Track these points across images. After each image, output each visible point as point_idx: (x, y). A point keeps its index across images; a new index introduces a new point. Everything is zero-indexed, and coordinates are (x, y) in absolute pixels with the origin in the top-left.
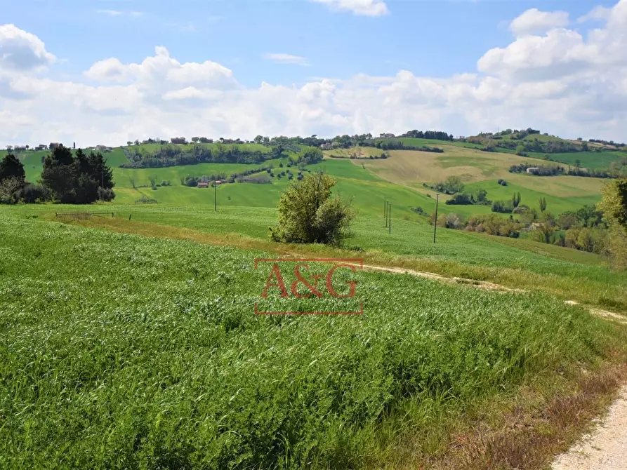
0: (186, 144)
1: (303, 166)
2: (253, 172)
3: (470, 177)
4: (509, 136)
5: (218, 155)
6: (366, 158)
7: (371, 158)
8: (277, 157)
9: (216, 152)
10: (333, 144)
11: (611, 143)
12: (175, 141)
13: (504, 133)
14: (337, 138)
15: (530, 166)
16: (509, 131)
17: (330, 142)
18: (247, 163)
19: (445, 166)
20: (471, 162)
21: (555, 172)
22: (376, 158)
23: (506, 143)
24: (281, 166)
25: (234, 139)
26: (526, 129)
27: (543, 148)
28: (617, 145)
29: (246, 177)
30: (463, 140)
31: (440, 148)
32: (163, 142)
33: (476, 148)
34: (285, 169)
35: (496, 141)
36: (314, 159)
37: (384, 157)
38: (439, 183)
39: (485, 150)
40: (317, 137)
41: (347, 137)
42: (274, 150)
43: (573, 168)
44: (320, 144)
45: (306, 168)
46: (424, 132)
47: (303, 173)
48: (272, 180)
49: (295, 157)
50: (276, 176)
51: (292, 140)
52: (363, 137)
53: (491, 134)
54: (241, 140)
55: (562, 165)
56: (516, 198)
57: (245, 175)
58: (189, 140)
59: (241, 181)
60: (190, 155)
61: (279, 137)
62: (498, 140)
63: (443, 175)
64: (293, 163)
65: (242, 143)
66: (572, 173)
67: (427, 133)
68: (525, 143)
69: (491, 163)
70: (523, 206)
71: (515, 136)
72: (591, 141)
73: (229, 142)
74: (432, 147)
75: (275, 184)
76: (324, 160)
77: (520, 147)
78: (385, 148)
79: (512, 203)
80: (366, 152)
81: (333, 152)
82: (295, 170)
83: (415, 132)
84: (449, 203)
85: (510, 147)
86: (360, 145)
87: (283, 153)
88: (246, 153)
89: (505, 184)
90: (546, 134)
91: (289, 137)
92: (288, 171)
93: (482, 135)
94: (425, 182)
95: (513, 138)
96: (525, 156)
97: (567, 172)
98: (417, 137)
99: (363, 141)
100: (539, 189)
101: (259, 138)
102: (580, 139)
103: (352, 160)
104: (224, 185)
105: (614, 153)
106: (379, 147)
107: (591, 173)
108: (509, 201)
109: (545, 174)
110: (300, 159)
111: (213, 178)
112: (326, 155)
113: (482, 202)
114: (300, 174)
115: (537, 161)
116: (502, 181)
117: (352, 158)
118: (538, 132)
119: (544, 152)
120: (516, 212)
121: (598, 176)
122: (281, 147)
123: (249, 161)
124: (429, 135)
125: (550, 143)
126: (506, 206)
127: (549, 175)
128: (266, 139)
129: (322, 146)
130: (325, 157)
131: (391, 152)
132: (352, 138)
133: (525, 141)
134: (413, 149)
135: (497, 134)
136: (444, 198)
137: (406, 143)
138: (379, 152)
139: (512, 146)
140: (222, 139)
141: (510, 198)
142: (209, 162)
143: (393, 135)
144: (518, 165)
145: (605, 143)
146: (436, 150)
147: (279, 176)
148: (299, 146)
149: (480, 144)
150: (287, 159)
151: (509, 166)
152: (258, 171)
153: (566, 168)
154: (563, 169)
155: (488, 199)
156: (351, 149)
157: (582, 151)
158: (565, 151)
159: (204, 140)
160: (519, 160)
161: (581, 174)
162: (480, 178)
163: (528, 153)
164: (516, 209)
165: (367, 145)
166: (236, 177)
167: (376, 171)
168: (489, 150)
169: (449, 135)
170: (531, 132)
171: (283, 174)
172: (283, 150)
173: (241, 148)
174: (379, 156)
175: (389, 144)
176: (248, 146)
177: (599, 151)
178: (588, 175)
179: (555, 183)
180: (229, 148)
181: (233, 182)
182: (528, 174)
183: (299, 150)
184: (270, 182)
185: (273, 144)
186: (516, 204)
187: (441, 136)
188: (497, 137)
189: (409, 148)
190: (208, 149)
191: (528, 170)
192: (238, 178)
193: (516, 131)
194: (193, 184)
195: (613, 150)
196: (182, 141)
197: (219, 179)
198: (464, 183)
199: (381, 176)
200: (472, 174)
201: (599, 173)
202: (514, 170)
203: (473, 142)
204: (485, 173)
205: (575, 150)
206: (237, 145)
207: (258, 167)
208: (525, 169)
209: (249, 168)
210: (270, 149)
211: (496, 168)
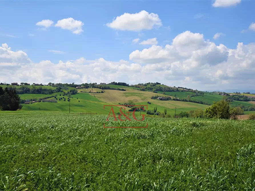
0: (18, 85)
1: (70, 95)
2: (48, 98)
3: (136, 100)
4: (150, 85)
5: (33, 91)
6: (95, 93)
7: (97, 92)
8: (58, 92)
9: (32, 89)
10: (81, 86)
11: (186, 89)
12: (13, 84)
13: (148, 84)
14: (83, 84)
15: (159, 97)
16: (149, 83)
17: (80, 86)
18: (46, 94)
19: (127, 96)
20: (137, 94)
21: (168, 99)
22: (99, 92)
24: (60, 95)
25: (39, 84)
26: (156, 83)
27: (162, 90)
28: (188, 89)
29: (46, 100)
30: (133, 86)
31: (124, 89)
32: (8, 85)
33: (138, 89)
34: (62, 97)
35: (145, 87)
36: (74, 93)
37: (102, 92)
38: (125, 103)
39: (141, 90)
40: (75, 84)
41: (87, 84)
42: (57, 89)
43: (174, 98)
44: (76, 87)
45: (71, 96)
46: (117, 83)
47: (70, 98)
49: (66, 92)
50: (58, 99)
51: (64, 85)
52: (93, 84)
53: (143, 84)
54: (43, 84)
55: (170, 97)
56: (155, 109)
57: (45, 99)
58: (19, 84)
59: (43, 102)
60: (20, 90)
61: (58, 83)
62: (146, 87)
63: (127, 100)
64: (65, 94)
65: (43, 85)
66: (174, 100)
67: (119, 83)
68: (156, 88)
69: (144, 95)
70: (158, 112)
71: (152, 85)
72: (179, 87)
73: (37, 85)
74: (121, 88)
75: (59, 103)
76: (78, 93)
77: (154, 89)
78: (103, 89)
79: (154, 111)
80: (95, 90)
81: (82, 90)
82: (66, 97)
83: (114, 82)
84: (130, 111)
85: (150, 89)
86: (93, 87)
87: (61, 90)
88: (45, 90)
89: (150, 104)
90: (163, 85)
91: (63, 83)
92: (63, 98)
93: (139, 84)
94: (119, 102)
95: (151, 86)
96: (157, 93)
97: (172, 99)
98: (115, 85)
100: (163, 105)
101: (50, 84)
102: (175, 87)
103: (90, 93)
104: (36, 103)
106: (100, 88)
107: (181, 99)
108: (153, 110)
109: (164, 100)
110: (68, 92)
111: (31, 100)
112: (79, 91)
113: (142, 111)
114: (68, 99)
115: (161, 95)
116: (149, 102)
117: (90, 92)
118: (160, 84)
119: (163, 91)
120: (155, 114)
121: (183, 101)
122: (60, 87)
123: (46, 93)
124: (119, 84)
125: (165, 88)
126: (152, 112)
127: (166, 100)
128: (53, 84)
129: (77, 87)
130: (78, 92)
131: (105, 90)
132: (89, 84)
133: (156, 87)
134: (114, 89)
135: (145, 84)
136: (128, 109)
137: (111, 86)
138: (101, 90)
139: (151, 89)
140: (34, 84)
141: (153, 109)
142: (28, 93)
143: (105, 84)
145: (184, 88)
146: (123, 90)
147: (60, 99)
148: (67, 87)
149: (139, 88)
150: (63, 92)
151: (151, 97)
152: (51, 97)
153: (172, 97)
154: (170, 98)
155: (145, 109)
156: (89, 89)
157: (176, 91)
158: (171, 91)
159: (26, 84)
160: (155, 95)
161: (177, 100)
162: (141, 101)
163: (157, 92)
164: (155, 113)
165: (95, 87)
166: (41, 99)
167: (100, 98)
168: (143, 90)
169: (127, 84)
170: (158, 83)
171: (62, 99)
172: (61, 89)
173: (43, 88)
174: (101, 92)
175: (104, 87)
176: (45, 87)
177: (182, 91)
178: (180, 100)
179: (168, 103)
180: (37, 87)
181: (40, 102)
182: (158, 100)
183: (68, 89)
184: (56, 102)
185: (56, 86)
186: (155, 112)
187: (124, 84)
188: (146, 85)
189: (112, 89)
190: (29, 87)
191: (158, 98)
192: (43, 100)
193: (152, 83)
194: (23, 102)
195: (187, 91)
196: (16, 84)
197: (34, 100)
198: (135, 103)
199: (102, 100)
200: (138, 99)
201: (184, 100)
202: (153, 98)
203: (136, 87)
204: (142, 99)
205: (174, 91)
206: (41, 86)
207: (50, 96)
208: (157, 98)
209: (47, 96)
210: (55, 88)
211: (147, 97)
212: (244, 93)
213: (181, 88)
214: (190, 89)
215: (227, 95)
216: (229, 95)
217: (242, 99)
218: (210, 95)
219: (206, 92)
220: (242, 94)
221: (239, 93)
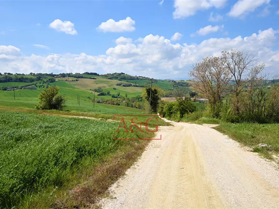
0: (2, 75)
1: (48, 83)
2: (29, 85)
3: (104, 87)
4: (116, 75)
5: (15, 79)
6: (70, 81)
7: (72, 81)
8: (39, 80)
9: (14, 78)
10: (59, 76)
11: (144, 77)
13: (114, 74)
14: (61, 74)
15: (123, 84)
16: (116, 73)
17: (58, 75)
18: (27, 82)
19: (97, 84)
20: (105, 82)
22: (74, 81)
23: (115, 77)
24: (40, 83)
25: (21, 74)
27: (126, 78)
28: (146, 78)
29: (27, 87)
30: (102, 76)
31: (95, 78)
33: (106, 78)
34: (41, 84)
36: (52, 81)
37: (77, 80)
38: (95, 89)
39: (109, 79)
40: (53, 74)
41: (64, 74)
42: (37, 78)
43: (134, 84)
44: (54, 76)
45: (50, 84)
46: (90, 73)
47: (48, 86)
48: (37, 88)
49: (45, 80)
50: (38, 87)
51: (44, 74)
52: (69, 74)
53: (111, 74)
54: (24, 74)
55: (131, 84)
56: (119, 93)
57: (26, 86)
59: (24, 89)
60: (3, 79)
61: (39, 73)
63: (97, 86)
64: (44, 82)
65: (25, 75)
66: (134, 86)
67: (91, 73)
69: (110, 82)
70: (121, 96)
71: (118, 75)
72: (139, 76)
73: (19, 74)
74: (93, 77)
75: (38, 89)
76: (56, 81)
77: (119, 78)
78: (77, 78)
80: (71, 79)
81: (59, 79)
82: (45, 85)
83: (87, 73)
84: (99, 95)
85: (116, 78)
86: (69, 76)
87: (41, 79)
88: (26, 79)
89: (115, 89)
90: (127, 74)
91: (43, 73)
92: (43, 85)
93: (108, 74)
94: (90, 88)
95: (117, 75)
98: (88, 74)
99: (70, 75)
100: (125, 90)
101: (31, 74)
102: (136, 76)
103: (66, 82)
104: (18, 90)
105: (145, 80)
106: (75, 77)
107: (139, 86)
109: (126, 86)
110: (47, 81)
111: (13, 88)
112: (57, 80)
113: (108, 95)
114: (47, 86)
115: (124, 82)
117: (66, 81)
118: (124, 74)
119: (126, 80)
120: (119, 98)
121: (141, 87)
122: (40, 77)
123: (28, 81)
124: (92, 74)
125: (128, 77)
126: (116, 96)
127: (128, 86)
128: (34, 74)
129: (55, 77)
130: (56, 80)
131: (79, 79)
132: (66, 74)
133: (121, 76)
134: (87, 78)
136: (97, 94)
137: (84, 76)
138: (75, 79)
140: (16, 73)
141: (117, 93)
142: (11, 82)
143: (80, 74)
144: (119, 83)
145: (143, 77)
146: (94, 79)
147: (39, 87)
148: (46, 76)
150: (42, 81)
151: (116, 84)
152: (31, 85)
153: (133, 84)
155: (111, 94)
156: (65, 78)
157: (137, 79)
158: (132, 79)
159: (9, 74)
160: (119, 82)
161: (137, 86)
162: (108, 87)
163: (122, 80)
164: (119, 96)
165: (71, 76)
166: (22, 87)
167: (74, 85)
168: (110, 79)
169: (98, 74)
170: (122, 73)
171: (41, 86)
172: (41, 78)
173: (24, 77)
174: (75, 80)
175: (78, 76)
176: (27, 76)
177: (141, 79)
179: (129, 89)
180: (19, 77)
181: (21, 89)
183: (47, 78)
184: (36, 89)
185: (37, 75)
186: (119, 95)
187: (95, 74)
188: (113, 75)
189: (85, 78)
190: (11, 77)
192: (24, 88)
193: (118, 73)
194: (5, 89)
195: (145, 79)
197: (16, 88)
198: (103, 89)
199: (76, 87)
200: (105, 86)
202: (118, 85)
203: (105, 76)
204: (109, 86)
205: (135, 79)
206: (22, 76)
207: (31, 83)
208: (121, 85)
209: (28, 84)
210: (36, 77)
211: (112, 84)
212: (187, 80)
213: (141, 77)
214: (147, 78)
215: (175, 82)
216: (176, 82)
217: (184, 85)
218: (162, 82)
219: (160, 80)
220: (185, 81)
221: (184, 81)
